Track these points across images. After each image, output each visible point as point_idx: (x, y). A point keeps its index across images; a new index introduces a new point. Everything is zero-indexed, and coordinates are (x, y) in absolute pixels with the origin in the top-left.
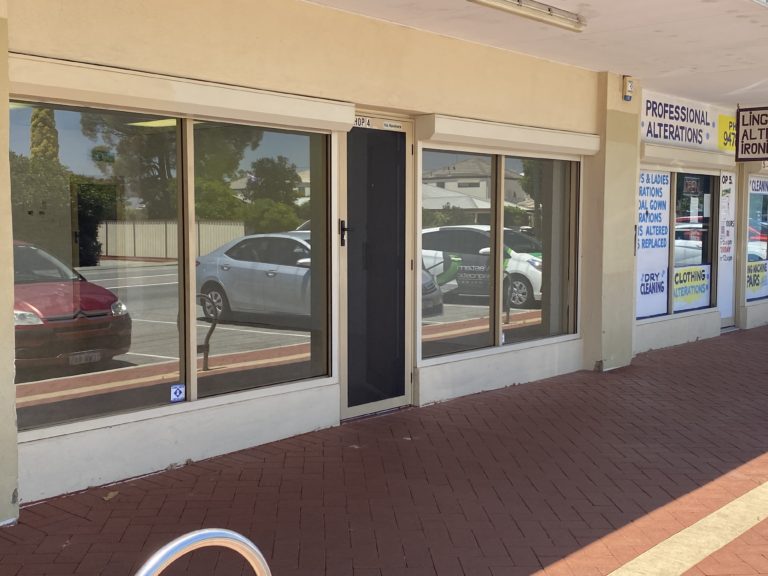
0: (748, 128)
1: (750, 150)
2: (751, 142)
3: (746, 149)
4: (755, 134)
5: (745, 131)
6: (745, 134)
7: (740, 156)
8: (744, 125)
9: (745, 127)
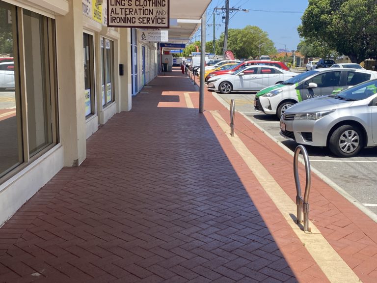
0: (114, 7)
1: (116, 21)
2: (116, 16)
3: (113, 20)
4: (119, 11)
5: (112, 9)
6: (112, 11)
7: (110, 24)
8: (111, 5)
9: (112, 7)
